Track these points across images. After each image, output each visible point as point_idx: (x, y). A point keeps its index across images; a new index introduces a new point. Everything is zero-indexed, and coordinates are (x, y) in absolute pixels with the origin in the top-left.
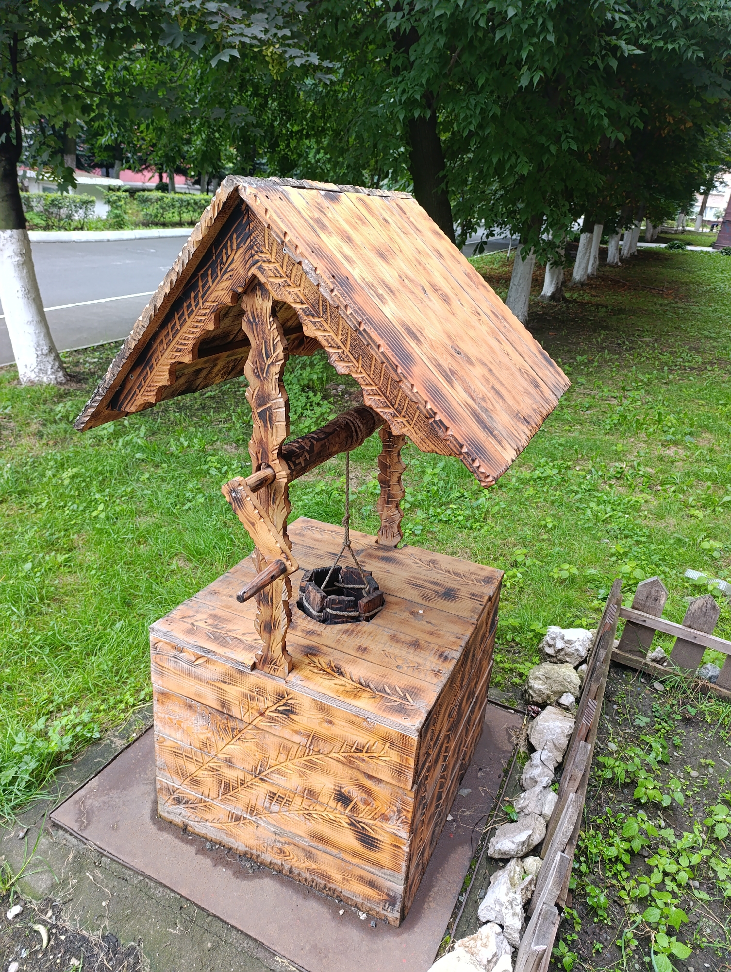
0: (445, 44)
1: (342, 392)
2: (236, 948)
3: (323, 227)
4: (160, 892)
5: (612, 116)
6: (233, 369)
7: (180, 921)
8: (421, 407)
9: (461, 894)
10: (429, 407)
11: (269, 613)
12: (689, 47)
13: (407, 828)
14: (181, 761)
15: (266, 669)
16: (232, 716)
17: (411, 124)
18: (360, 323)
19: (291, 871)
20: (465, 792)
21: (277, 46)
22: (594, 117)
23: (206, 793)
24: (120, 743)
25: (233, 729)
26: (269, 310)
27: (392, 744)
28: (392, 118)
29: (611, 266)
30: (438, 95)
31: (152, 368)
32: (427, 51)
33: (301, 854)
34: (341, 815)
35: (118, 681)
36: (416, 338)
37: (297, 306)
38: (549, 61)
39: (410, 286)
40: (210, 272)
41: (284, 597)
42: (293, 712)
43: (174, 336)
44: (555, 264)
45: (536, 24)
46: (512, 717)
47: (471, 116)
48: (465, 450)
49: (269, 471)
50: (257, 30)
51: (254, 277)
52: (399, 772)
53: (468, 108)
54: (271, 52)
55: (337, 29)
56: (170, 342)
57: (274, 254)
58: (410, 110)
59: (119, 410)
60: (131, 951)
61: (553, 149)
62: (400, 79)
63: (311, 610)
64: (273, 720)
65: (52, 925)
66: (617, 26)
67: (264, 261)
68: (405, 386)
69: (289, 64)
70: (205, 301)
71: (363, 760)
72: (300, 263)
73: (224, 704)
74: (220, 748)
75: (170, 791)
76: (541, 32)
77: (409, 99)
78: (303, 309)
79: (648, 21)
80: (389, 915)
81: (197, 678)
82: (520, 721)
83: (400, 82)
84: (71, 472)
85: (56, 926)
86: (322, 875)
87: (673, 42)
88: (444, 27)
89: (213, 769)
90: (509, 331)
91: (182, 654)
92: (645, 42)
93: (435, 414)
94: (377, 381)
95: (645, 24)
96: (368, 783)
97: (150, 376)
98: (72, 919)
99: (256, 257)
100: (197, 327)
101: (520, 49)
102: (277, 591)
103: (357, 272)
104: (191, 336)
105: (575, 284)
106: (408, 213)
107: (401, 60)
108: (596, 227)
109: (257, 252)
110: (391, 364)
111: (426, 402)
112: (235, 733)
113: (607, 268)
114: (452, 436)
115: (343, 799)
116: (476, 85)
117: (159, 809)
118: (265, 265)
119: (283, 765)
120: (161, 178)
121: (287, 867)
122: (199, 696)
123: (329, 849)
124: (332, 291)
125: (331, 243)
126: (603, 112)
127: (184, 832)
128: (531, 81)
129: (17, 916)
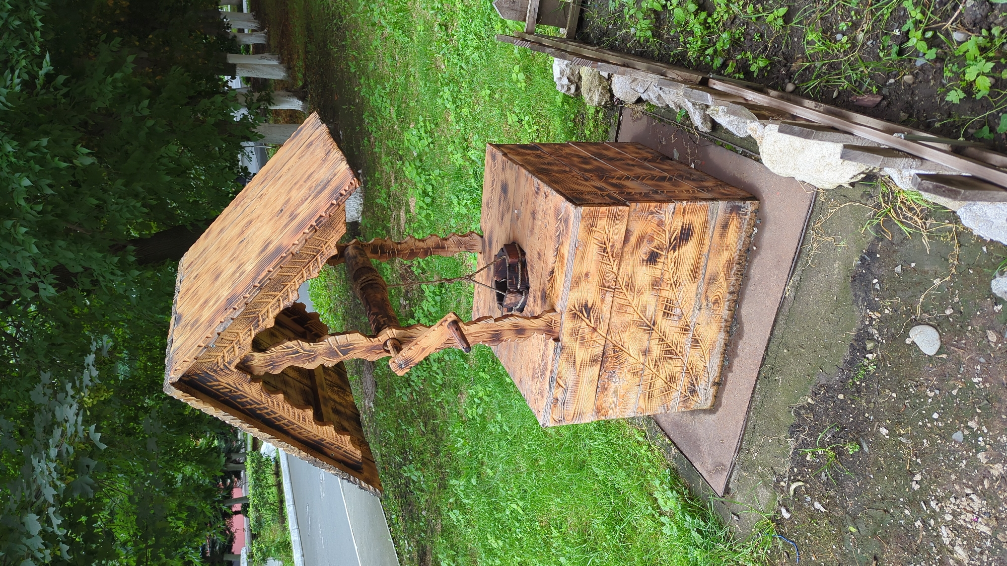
0: (63, 240)
1: (406, 300)
2: (785, 329)
3: (196, 321)
4: (758, 397)
5: (112, 69)
6: (341, 388)
7: (774, 377)
8: (308, 237)
9: (737, 152)
10: (307, 231)
11: (508, 332)
12: (36, 5)
13: (665, 205)
14: (656, 393)
15: (557, 329)
16: (604, 354)
17: (143, 262)
18: (255, 287)
19: (732, 293)
20: (676, 155)
21: (83, 394)
22: (115, 87)
23: (679, 369)
24: (674, 451)
25: (615, 352)
26: (261, 354)
27: (592, 226)
28: (141, 283)
29: (268, 40)
30: (113, 240)
31: (322, 440)
32: (72, 256)
33: (714, 286)
34: (667, 259)
35: (634, 462)
36: (267, 246)
37: (253, 333)
38: (66, 141)
39: (237, 253)
40: (239, 400)
41: (492, 321)
42: (586, 305)
43: (294, 424)
44: (270, 101)
45: (33, 157)
46: (625, 117)
47: (127, 207)
48: (335, 202)
49: (389, 343)
50: (69, 412)
51: (237, 367)
52: (615, 217)
53: (121, 210)
54: (89, 399)
55: (62, 344)
56: (299, 427)
57: (217, 354)
58: (130, 265)
59: (361, 463)
60: (797, 414)
61: (150, 123)
62: (101, 279)
63: (522, 300)
64: (598, 320)
65: (789, 480)
66: (26, 77)
67: (224, 360)
68: (295, 250)
69: (98, 381)
70: (262, 402)
71: (612, 246)
72: (219, 334)
73: (593, 360)
74: (634, 361)
75: (686, 399)
76: (41, 152)
77: (119, 268)
78: (254, 329)
79: (17, 48)
80: (750, 210)
81: (576, 384)
82: (627, 110)
83: (104, 277)
84: (492, 541)
85: (790, 477)
86: (728, 267)
87: (34, 22)
88: (47, 242)
89: (656, 365)
90: (275, 169)
91: (559, 399)
92: (38, 49)
93: (312, 226)
94: (299, 270)
95: (21, 51)
96: (633, 240)
97: (328, 440)
98: (784, 464)
99: (222, 367)
100: (283, 407)
101: (58, 169)
102: (488, 328)
103: (225, 293)
104: (291, 411)
105: (289, 76)
106: (192, 260)
107: (84, 280)
108: (231, 61)
109: (218, 366)
110: (281, 262)
111: (304, 233)
112: (618, 350)
113: (271, 43)
114: (326, 212)
115: (653, 258)
116: (97, 206)
117: (705, 407)
118: (227, 360)
119: (636, 309)
120: (237, 513)
121: (729, 296)
122: (592, 381)
123: (702, 264)
124: (235, 309)
125: (207, 314)
126: (110, 79)
127: (720, 384)
128: (88, 154)
129: (787, 510)
